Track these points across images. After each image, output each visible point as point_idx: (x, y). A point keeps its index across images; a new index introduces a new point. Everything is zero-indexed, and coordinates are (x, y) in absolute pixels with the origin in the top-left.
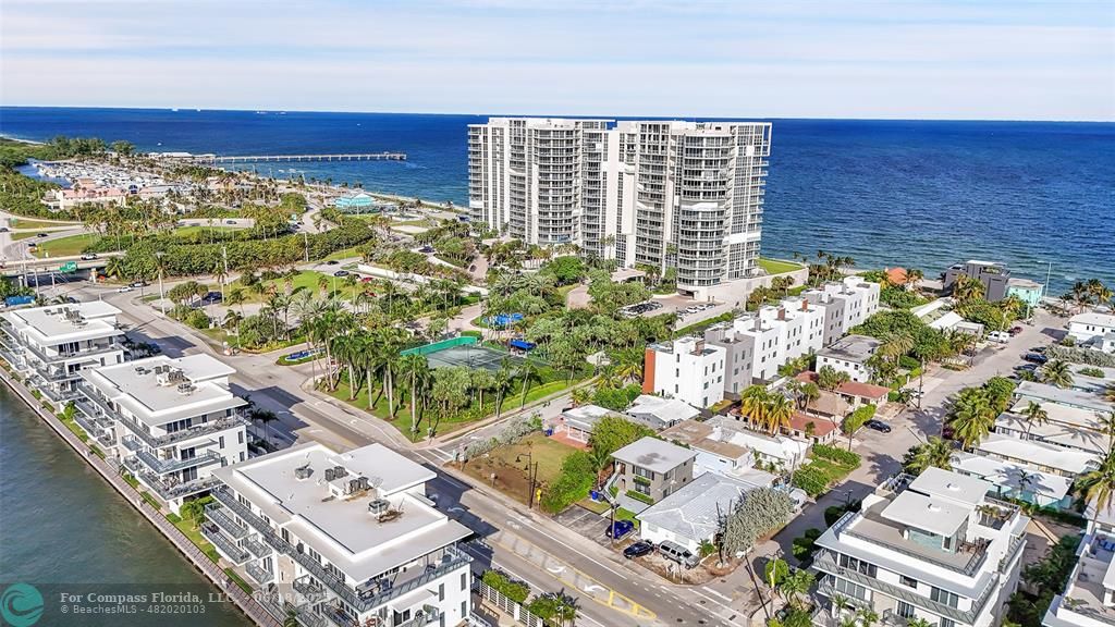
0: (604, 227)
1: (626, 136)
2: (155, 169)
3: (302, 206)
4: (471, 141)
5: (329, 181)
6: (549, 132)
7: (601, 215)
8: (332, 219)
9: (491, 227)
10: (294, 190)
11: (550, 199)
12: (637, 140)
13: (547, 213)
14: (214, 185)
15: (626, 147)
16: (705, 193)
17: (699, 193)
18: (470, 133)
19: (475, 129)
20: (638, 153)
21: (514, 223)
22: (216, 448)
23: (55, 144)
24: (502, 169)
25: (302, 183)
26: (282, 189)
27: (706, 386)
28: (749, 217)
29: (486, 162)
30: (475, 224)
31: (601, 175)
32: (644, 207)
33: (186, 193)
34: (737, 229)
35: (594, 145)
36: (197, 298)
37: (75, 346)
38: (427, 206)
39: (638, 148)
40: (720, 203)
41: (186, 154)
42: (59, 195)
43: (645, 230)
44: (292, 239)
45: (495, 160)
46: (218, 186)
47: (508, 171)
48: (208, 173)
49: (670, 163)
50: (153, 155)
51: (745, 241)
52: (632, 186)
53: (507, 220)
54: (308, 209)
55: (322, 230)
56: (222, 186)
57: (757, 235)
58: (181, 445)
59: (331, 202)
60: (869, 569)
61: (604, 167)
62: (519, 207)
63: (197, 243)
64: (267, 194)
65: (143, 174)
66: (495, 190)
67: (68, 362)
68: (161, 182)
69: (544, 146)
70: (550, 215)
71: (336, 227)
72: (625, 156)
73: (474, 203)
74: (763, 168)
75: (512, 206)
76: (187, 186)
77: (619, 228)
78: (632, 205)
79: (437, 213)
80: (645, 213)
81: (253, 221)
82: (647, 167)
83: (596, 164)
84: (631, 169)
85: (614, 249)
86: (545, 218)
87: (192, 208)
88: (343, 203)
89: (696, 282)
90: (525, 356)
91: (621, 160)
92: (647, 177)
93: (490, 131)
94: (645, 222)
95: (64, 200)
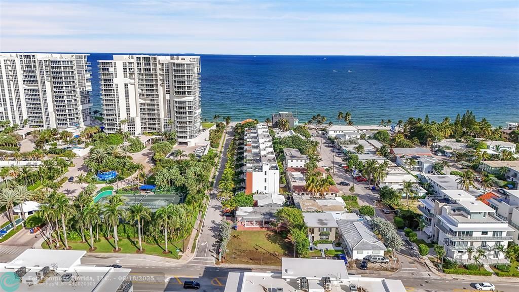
0: (119, 114)
1: (127, 64)
7: (117, 108)
11: (66, 101)
12: (135, 66)
13: (65, 110)
15: (128, 70)
16: (188, 92)
17: (185, 92)
20: (136, 72)
21: (32, 119)
24: (16, 86)
28: (198, 102)
31: (114, 85)
32: (143, 102)
35: (108, 69)
39: (136, 70)
43: (145, 114)
47: (22, 87)
49: (159, 77)
51: (198, 114)
52: (134, 90)
53: (25, 117)
57: (200, 111)
60: (469, 234)
61: (115, 81)
62: (35, 108)
66: (11, 99)
69: (55, 70)
70: (67, 111)
72: (128, 75)
75: (28, 108)
77: (128, 114)
78: (135, 101)
80: (144, 104)
82: (142, 80)
83: (110, 80)
84: (132, 81)
85: (126, 126)
89: (188, 137)
90: (152, 193)
91: (126, 77)
92: (143, 85)
94: (144, 109)
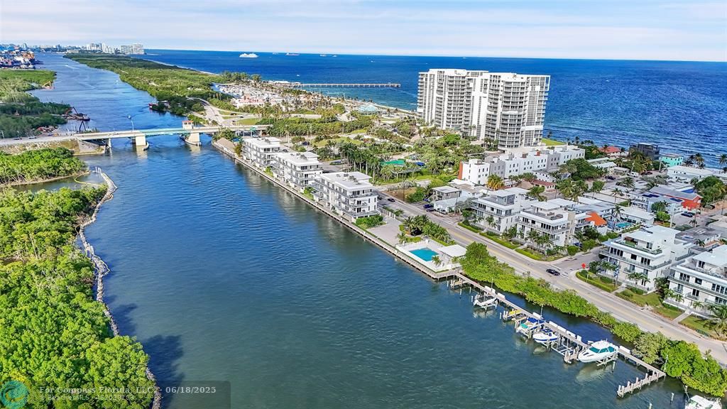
0: (472, 121)
1: (484, 80)
2: (274, 90)
3: (342, 110)
4: (420, 80)
5: (357, 98)
6: (453, 77)
8: (355, 116)
9: (426, 121)
10: (339, 102)
11: (452, 108)
12: (488, 81)
13: (450, 115)
14: (302, 98)
15: (483, 85)
16: (512, 106)
17: (509, 106)
18: (420, 77)
19: (422, 75)
20: (488, 88)
21: (437, 120)
22: (314, 176)
23: (225, 75)
24: (433, 93)
25: (343, 99)
26: (334, 102)
27: (479, 176)
28: (536, 118)
29: (426, 91)
30: (418, 120)
31: (472, 97)
32: (490, 113)
33: (290, 103)
34: (530, 124)
36: (301, 143)
37: (269, 150)
38: (400, 111)
39: (488, 86)
40: (519, 111)
41: (286, 82)
42: (237, 101)
43: (489, 123)
44: (337, 124)
45: (430, 90)
46: (304, 99)
47: (436, 95)
48: (299, 92)
50: (271, 82)
51: (534, 129)
52: (485, 103)
53: (433, 118)
54: (345, 112)
55: (350, 120)
56: (306, 99)
57: (541, 127)
58: (305, 173)
59: (356, 109)
60: (485, 207)
61: (473, 94)
62: (439, 113)
63: (299, 123)
64: (327, 104)
65: (268, 92)
66: (429, 103)
67: (267, 154)
68: (277, 96)
69: (451, 83)
71: (357, 119)
72: (483, 89)
73: (420, 110)
74: (545, 96)
75: (436, 111)
76: (291, 99)
77: (478, 121)
78: (485, 111)
79: (403, 114)
80: (490, 115)
81: (320, 116)
82: (492, 94)
83: (470, 93)
84: (485, 95)
85: (476, 131)
86: (449, 117)
87: (293, 109)
88: (361, 109)
91: (481, 91)
92: (491, 99)
93: (429, 76)
94: (489, 119)
95: (239, 104)
